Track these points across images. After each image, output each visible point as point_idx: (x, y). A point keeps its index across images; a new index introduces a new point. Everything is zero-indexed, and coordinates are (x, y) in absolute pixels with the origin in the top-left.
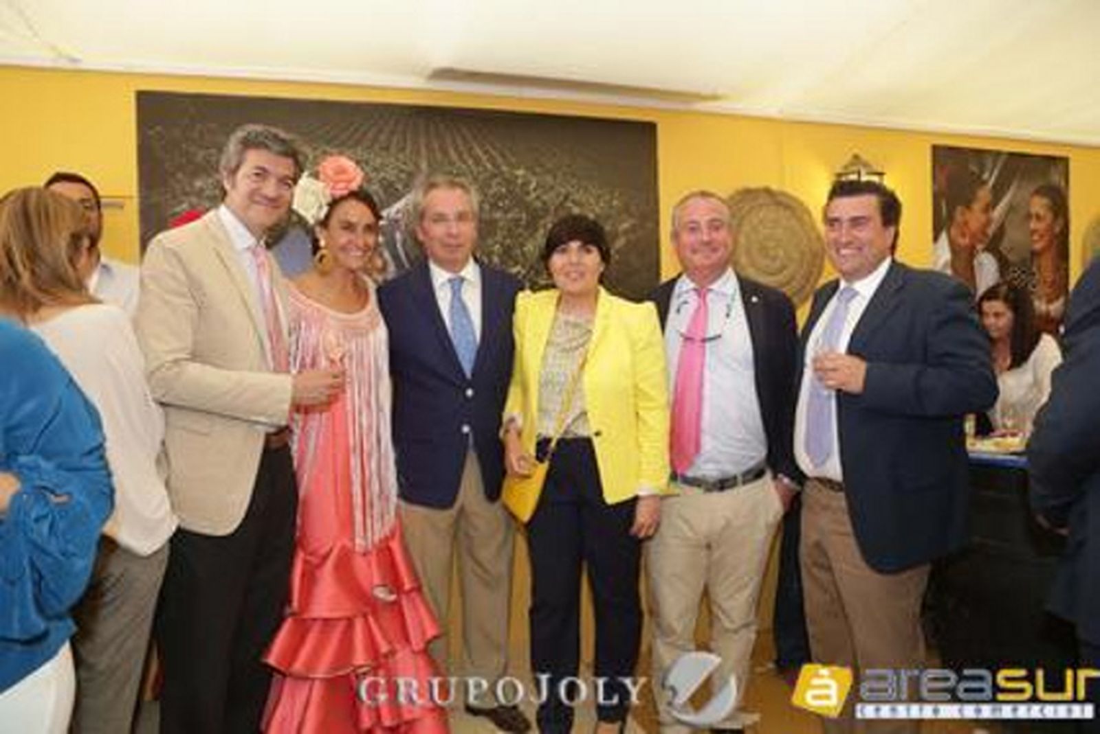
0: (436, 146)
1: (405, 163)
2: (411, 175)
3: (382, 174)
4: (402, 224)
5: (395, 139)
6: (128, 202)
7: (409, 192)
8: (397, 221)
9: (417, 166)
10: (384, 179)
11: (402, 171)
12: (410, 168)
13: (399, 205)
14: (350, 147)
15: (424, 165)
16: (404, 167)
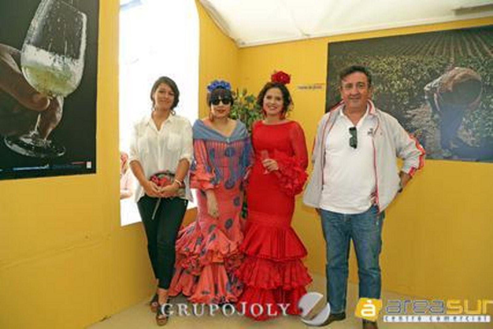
0: (460, 49)
1: (442, 60)
2: (445, 65)
3: (429, 66)
4: (438, 89)
5: (437, 48)
6: (322, 86)
7: (443, 74)
8: (436, 88)
9: (448, 61)
10: (431, 68)
11: (440, 64)
12: (444, 62)
13: (438, 80)
14: (414, 55)
15: (452, 60)
16: (441, 62)
